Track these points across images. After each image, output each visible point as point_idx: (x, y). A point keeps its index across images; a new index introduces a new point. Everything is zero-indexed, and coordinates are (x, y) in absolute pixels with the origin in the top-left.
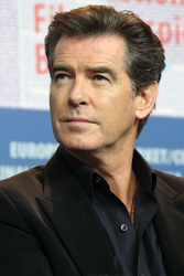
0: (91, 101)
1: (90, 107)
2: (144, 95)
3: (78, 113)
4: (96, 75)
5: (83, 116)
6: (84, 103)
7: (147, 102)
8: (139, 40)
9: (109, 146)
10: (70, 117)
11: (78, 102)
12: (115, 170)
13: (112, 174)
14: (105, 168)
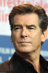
0: (29, 36)
1: (28, 37)
2: (43, 34)
3: (25, 40)
4: (29, 27)
5: (26, 41)
6: (26, 36)
7: (44, 37)
8: (43, 15)
9: (34, 51)
10: (22, 41)
11: (24, 36)
12: (35, 60)
13: (34, 61)
14: (32, 59)
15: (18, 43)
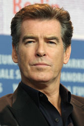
0: (48, 54)
6: (45, 55)
11: (42, 55)
15: (30, 65)
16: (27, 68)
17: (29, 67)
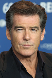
3: (27, 43)
15: (19, 45)
16: (17, 47)
17: (19, 46)
